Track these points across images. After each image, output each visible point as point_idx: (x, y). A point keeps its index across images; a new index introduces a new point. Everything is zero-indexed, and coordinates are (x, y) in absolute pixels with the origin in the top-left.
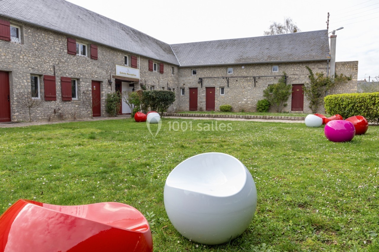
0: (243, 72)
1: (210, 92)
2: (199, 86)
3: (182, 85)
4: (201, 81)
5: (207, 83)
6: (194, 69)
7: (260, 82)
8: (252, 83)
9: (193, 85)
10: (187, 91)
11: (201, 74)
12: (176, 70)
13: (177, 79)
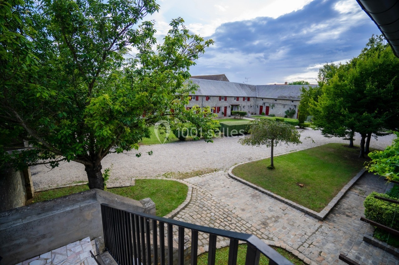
0: (280, 102)
1: (268, 108)
2: (263, 105)
3: (257, 104)
4: (264, 103)
5: (267, 105)
6: (263, 99)
7: (286, 106)
8: (283, 106)
9: (261, 105)
10: (259, 107)
11: (265, 101)
12: (255, 98)
13: (256, 102)
